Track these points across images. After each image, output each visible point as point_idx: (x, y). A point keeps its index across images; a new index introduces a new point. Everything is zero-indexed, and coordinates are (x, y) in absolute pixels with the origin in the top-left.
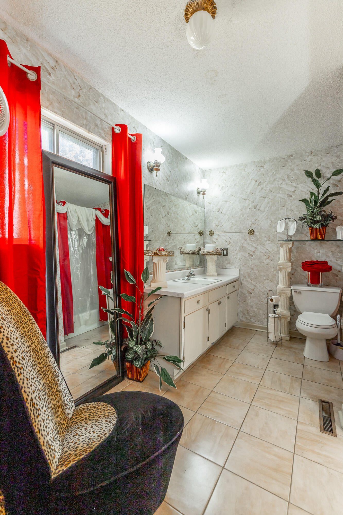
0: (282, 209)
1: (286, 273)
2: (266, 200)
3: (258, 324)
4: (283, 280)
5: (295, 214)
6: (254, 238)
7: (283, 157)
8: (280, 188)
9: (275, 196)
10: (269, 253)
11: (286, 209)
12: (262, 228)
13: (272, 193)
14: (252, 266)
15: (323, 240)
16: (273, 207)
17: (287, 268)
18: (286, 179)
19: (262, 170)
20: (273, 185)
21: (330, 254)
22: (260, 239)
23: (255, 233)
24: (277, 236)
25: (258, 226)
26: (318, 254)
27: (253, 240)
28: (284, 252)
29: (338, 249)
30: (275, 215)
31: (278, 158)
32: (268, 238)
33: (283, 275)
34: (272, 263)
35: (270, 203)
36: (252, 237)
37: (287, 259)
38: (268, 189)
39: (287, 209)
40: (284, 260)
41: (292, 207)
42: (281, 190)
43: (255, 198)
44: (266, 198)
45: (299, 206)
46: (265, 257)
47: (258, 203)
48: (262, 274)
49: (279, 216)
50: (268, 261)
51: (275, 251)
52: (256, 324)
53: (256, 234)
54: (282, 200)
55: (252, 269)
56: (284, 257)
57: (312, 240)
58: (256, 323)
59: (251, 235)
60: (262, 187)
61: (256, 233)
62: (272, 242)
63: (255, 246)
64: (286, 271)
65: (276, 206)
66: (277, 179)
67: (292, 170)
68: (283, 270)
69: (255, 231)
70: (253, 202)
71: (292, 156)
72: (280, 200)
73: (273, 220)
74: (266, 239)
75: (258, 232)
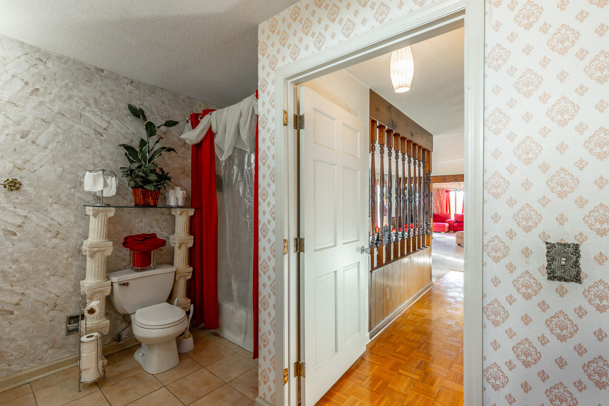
0: (84, 151)
1: (103, 258)
2: (52, 128)
3: (32, 368)
4: (97, 272)
5: (108, 164)
6: (20, 198)
7: (87, 65)
8: (81, 116)
9: (72, 127)
10: (58, 226)
11: (92, 154)
12: (42, 179)
13: (64, 118)
14: (16, 255)
15: (155, 206)
16: (66, 145)
17: (105, 250)
18: (93, 105)
19: (41, 66)
20: (67, 106)
21: (154, 223)
22: (37, 201)
23: (22, 188)
24: (75, 196)
25: (32, 175)
26: (141, 224)
27: (18, 201)
28: (100, 224)
29: (163, 217)
30: (71, 160)
31: (77, 62)
32: (57, 200)
33: (97, 262)
34: (64, 244)
35: (61, 137)
36: (14, 196)
37: (104, 236)
38: (56, 109)
39: (94, 153)
40: (100, 237)
41: (103, 152)
42: (83, 118)
43: (24, 118)
44: (52, 125)
45: (114, 152)
46: (49, 235)
47: (31, 128)
48: (42, 267)
49: (79, 162)
50: (54, 241)
51: (71, 222)
52: (26, 370)
53: (25, 191)
54: (84, 136)
55: (16, 261)
56: (99, 232)
57: (137, 205)
58: (25, 368)
59: (12, 190)
60: (40, 100)
61: (26, 186)
62: (65, 206)
63: (24, 213)
64: (102, 255)
65: (72, 144)
66: (76, 98)
67: (103, 93)
68: (98, 255)
69: (25, 183)
70: (18, 123)
71: (102, 71)
72: (80, 135)
73: (67, 167)
74: (50, 200)
75: (31, 185)
